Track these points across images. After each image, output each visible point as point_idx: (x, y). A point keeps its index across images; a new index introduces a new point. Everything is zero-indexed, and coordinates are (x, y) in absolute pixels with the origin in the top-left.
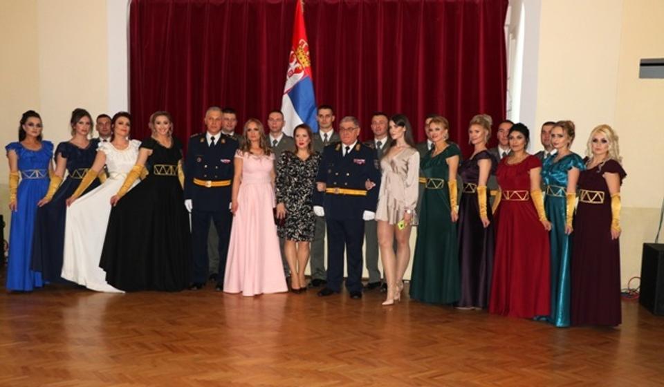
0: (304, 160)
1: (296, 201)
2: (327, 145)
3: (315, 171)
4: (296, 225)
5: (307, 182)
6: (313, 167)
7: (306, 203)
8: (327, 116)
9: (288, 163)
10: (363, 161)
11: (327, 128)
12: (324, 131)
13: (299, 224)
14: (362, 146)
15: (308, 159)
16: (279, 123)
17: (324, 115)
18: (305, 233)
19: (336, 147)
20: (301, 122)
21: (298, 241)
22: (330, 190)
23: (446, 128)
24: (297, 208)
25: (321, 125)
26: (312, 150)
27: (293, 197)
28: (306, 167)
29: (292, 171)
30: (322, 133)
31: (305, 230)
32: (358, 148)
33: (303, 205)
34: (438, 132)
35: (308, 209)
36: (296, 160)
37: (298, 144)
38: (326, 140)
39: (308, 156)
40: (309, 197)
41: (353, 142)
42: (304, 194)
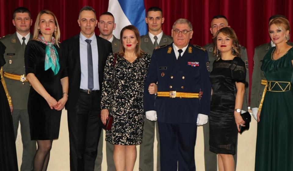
0: (131, 62)
1: (123, 104)
2: (156, 48)
3: (142, 74)
4: (124, 130)
5: (134, 85)
6: (140, 69)
7: (133, 106)
8: (158, 18)
9: (116, 66)
10: (197, 63)
11: (157, 30)
12: (154, 34)
13: (126, 128)
14: (194, 49)
15: (136, 61)
16: (110, 26)
17: (155, 17)
18: (132, 137)
19: (167, 50)
20: (128, 23)
21: (126, 144)
22: (161, 94)
23: (287, 29)
24: (125, 112)
25: (150, 26)
26: (139, 52)
27: (120, 100)
28: (134, 70)
29: (119, 73)
30: (152, 36)
31: (133, 133)
32: (190, 51)
33: (131, 108)
34: (279, 34)
35: (135, 112)
36: (123, 62)
37: (125, 46)
38: (156, 42)
39: (136, 58)
40: (137, 100)
41: (186, 45)
42: (131, 97)
